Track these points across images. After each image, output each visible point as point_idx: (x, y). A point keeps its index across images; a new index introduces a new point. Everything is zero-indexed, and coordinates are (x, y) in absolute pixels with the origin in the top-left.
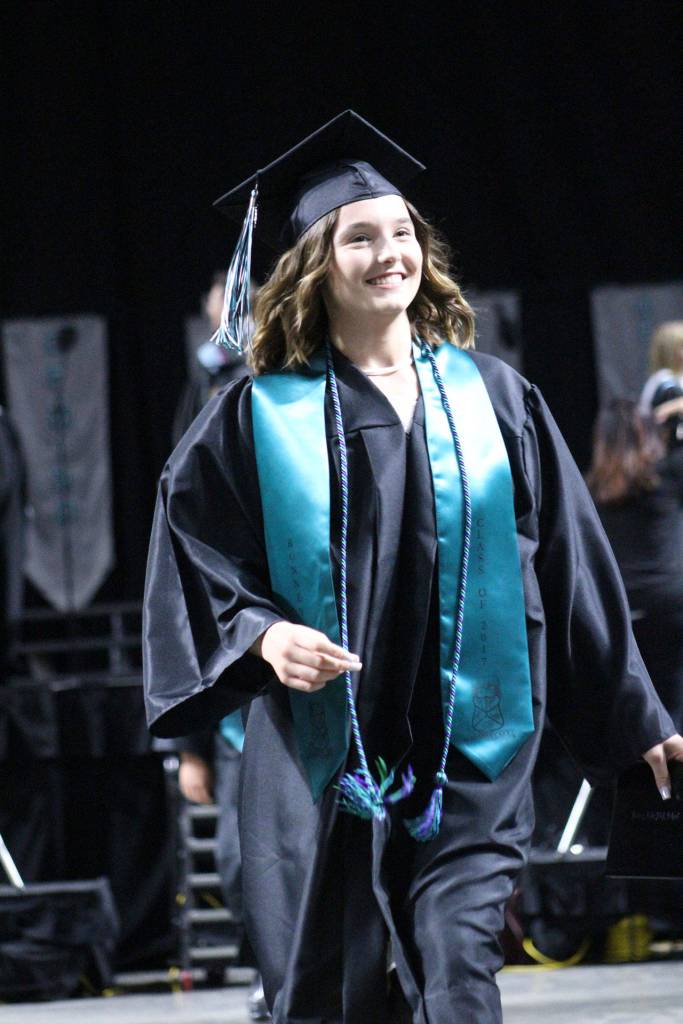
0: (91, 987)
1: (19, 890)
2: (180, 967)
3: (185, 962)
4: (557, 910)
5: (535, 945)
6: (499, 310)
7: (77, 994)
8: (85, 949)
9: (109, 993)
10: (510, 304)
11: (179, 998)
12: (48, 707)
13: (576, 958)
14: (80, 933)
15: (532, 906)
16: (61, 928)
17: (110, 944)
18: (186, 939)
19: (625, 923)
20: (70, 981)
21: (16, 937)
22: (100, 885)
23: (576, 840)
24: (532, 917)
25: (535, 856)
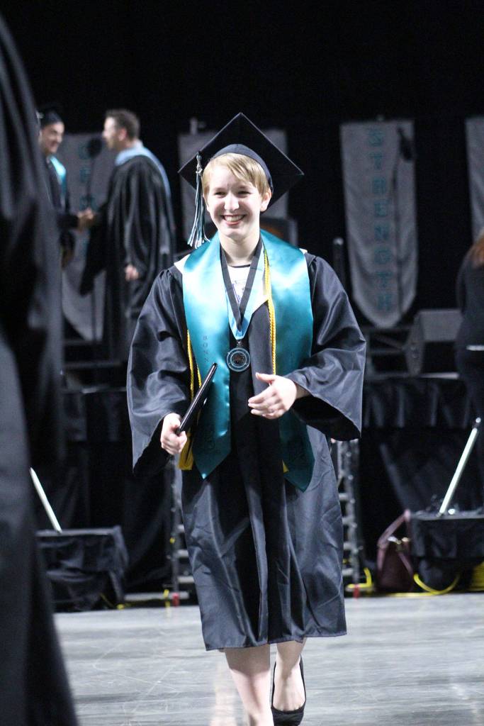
0: (108, 602)
1: (58, 532)
2: (171, 590)
3: (175, 586)
4: (438, 554)
5: (421, 578)
6: (400, 131)
7: (98, 607)
8: (104, 575)
9: (120, 606)
10: (408, 127)
11: (169, 610)
12: (80, 405)
13: (449, 589)
14: (101, 564)
15: (420, 551)
16: (87, 561)
17: (121, 572)
18: (176, 569)
20: (93, 597)
21: (57, 566)
22: (116, 531)
23: (451, 506)
24: (420, 559)
25: (421, 515)
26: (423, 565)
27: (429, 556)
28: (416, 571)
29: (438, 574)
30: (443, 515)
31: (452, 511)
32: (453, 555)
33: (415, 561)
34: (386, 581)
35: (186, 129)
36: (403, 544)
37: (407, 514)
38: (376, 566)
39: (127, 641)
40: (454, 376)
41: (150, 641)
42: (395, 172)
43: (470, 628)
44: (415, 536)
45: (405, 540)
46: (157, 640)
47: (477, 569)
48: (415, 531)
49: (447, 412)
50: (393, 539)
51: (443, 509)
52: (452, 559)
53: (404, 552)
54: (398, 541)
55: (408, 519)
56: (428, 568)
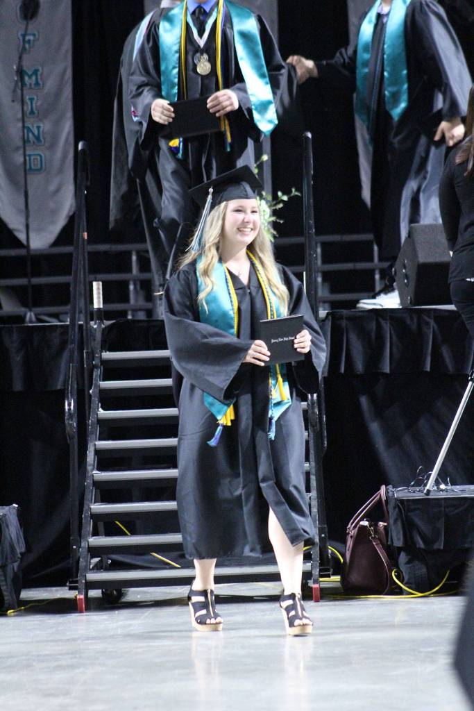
3: (81, 584)
4: (420, 544)
13: (435, 589)
15: (398, 542)
18: (84, 564)
22: (9, 512)
23: (441, 478)
25: (403, 493)
26: (403, 558)
27: (409, 547)
29: (422, 570)
30: (429, 491)
31: (441, 488)
32: (440, 545)
33: (393, 553)
34: (355, 578)
36: (377, 530)
37: (383, 490)
44: (391, 521)
45: (381, 524)
48: (393, 513)
51: (430, 484)
52: (439, 550)
53: (379, 539)
54: (370, 526)
55: (384, 498)
56: (408, 562)
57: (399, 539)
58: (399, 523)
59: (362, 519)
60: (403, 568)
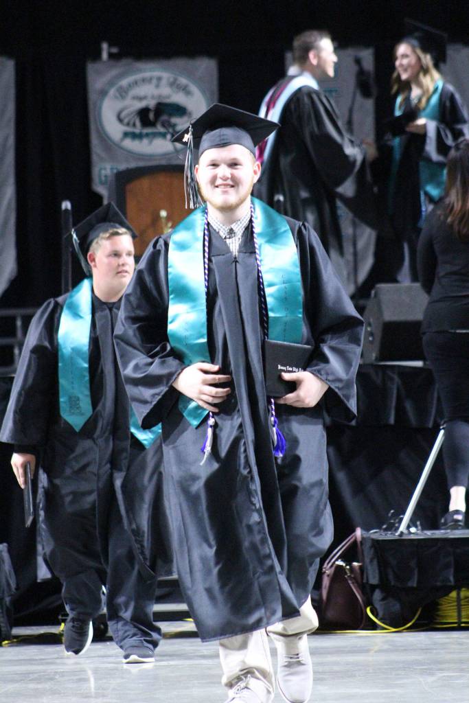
4: (393, 581)
5: (375, 612)
6: (358, 61)
9: (6, 643)
10: (368, 56)
13: (408, 625)
15: (374, 579)
17: (7, 600)
19: (454, 594)
23: (412, 523)
24: (373, 588)
25: (376, 534)
26: (377, 595)
27: (384, 585)
28: (369, 603)
29: (396, 607)
30: (402, 533)
31: (413, 530)
32: (413, 583)
33: (367, 590)
34: (331, 614)
35: (97, 56)
36: (352, 569)
37: (359, 533)
38: (321, 595)
39: (11, 687)
40: (419, 364)
41: (40, 686)
42: (351, 111)
43: (432, 674)
44: (367, 560)
45: (355, 564)
46: (47, 686)
47: (443, 601)
48: (368, 553)
49: (408, 406)
50: (340, 563)
51: (403, 527)
52: (412, 588)
53: (354, 578)
54: (346, 565)
55: (359, 538)
56: (383, 599)
57: (374, 577)
58: (375, 562)
59: (337, 560)
60: (378, 605)
